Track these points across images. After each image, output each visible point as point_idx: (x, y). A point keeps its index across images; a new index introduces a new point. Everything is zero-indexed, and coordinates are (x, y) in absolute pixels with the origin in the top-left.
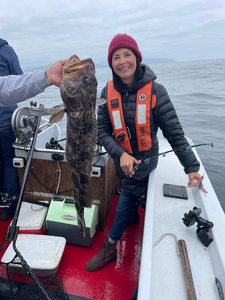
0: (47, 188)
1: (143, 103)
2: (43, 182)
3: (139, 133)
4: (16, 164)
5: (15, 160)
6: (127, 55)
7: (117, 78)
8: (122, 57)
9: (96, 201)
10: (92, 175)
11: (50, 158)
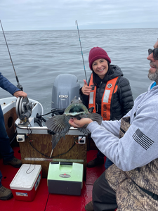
0: (43, 154)
1: (109, 89)
2: (40, 150)
3: (103, 108)
4: (19, 139)
5: (18, 136)
6: (101, 62)
7: (95, 75)
8: (99, 63)
9: (81, 161)
10: (79, 143)
11: (46, 133)
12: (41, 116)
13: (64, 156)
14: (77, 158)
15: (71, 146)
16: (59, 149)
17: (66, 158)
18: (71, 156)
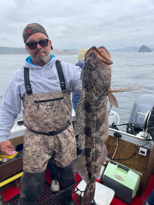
9: (139, 173)
10: (140, 153)
11: (113, 135)
12: (116, 126)
13: (124, 161)
14: (136, 169)
15: (132, 155)
16: (121, 154)
17: (126, 165)
18: (130, 165)
